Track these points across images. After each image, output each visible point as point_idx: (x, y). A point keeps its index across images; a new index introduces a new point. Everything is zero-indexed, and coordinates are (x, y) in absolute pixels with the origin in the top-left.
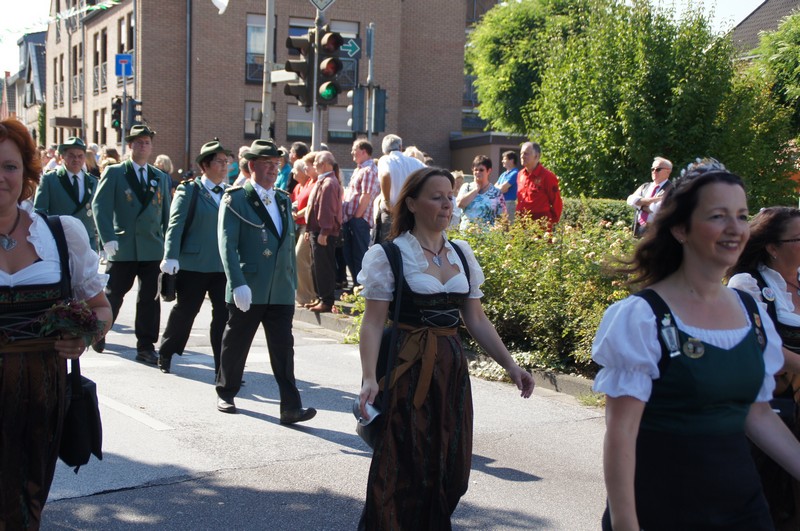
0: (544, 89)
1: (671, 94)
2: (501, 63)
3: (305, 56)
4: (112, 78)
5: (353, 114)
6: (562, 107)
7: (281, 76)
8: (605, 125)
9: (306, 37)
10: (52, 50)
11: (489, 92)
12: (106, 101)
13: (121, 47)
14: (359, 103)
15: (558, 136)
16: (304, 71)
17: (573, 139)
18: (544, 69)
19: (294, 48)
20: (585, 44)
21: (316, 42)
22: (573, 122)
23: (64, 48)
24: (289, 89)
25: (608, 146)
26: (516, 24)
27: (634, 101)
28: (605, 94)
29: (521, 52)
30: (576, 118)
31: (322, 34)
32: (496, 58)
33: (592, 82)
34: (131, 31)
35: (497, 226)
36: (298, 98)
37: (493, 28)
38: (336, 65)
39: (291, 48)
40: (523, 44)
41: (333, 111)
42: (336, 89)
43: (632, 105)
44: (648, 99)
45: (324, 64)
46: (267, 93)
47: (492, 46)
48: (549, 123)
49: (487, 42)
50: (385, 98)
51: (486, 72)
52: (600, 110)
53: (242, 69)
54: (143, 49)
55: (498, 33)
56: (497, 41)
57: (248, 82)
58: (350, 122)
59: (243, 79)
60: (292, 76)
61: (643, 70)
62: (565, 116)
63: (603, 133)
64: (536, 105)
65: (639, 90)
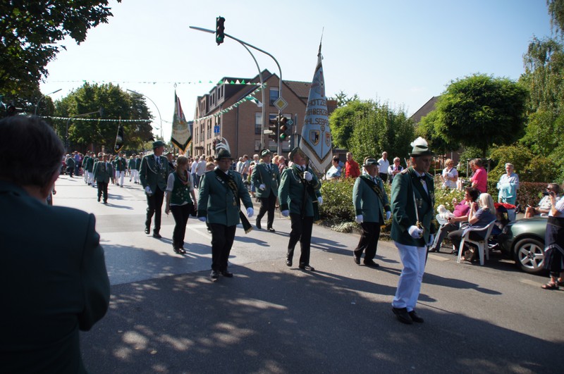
0: (354, 134)
1: (395, 137)
2: (340, 126)
3: (275, 125)
4: (213, 134)
5: (290, 143)
6: (360, 140)
7: (267, 132)
8: (374, 146)
9: (276, 119)
10: (195, 126)
11: (336, 135)
12: (211, 141)
13: (216, 124)
14: (292, 140)
15: (359, 150)
16: (275, 130)
17: (364, 151)
18: (354, 128)
19: (271, 123)
20: (367, 120)
21: (279, 121)
23: (199, 125)
24: (270, 136)
26: (344, 114)
28: (374, 136)
29: (346, 123)
30: (365, 144)
31: (280, 118)
32: (338, 124)
33: (370, 132)
34: (219, 119)
35: (340, 180)
36: (273, 139)
38: (285, 128)
39: (270, 123)
40: (347, 120)
41: (284, 142)
42: (285, 136)
43: (383, 140)
44: (388, 138)
45: (282, 127)
46: (263, 137)
48: (356, 146)
49: (334, 119)
51: (335, 129)
52: (373, 141)
53: (254, 129)
54: (223, 124)
55: (338, 116)
56: (338, 119)
57: (256, 134)
58: (289, 146)
59: (255, 132)
60: (271, 131)
61: (386, 129)
62: (361, 143)
64: (351, 140)
65: (385, 135)
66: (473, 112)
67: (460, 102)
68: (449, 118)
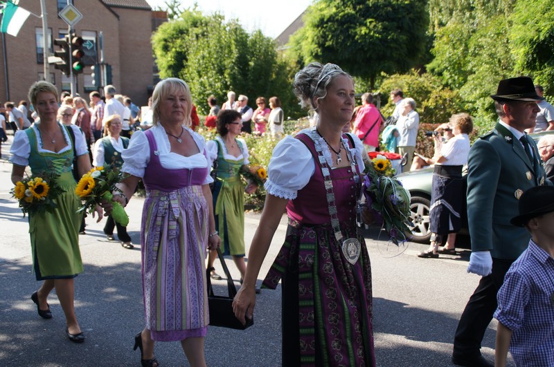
0: (189, 63)
1: (249, 65)
2: (169, 51)
3: (65, 49)
5: (95, 78)
6: (199, 72)
7: (53, 59)
8: (219, 80)
9: (64, 39)
11: (164, 65)
14: (98, 72)
15: (198, 86)
16: (65, 56)
17: (205, 87)
18: (188, 54)
20: (207, 41)
21: (70, 42)
22: (204, 79)
24: (57, 66)
25: (221, 90)
26: (174, 32)
27: (232, 69)
28: (218, 66)
29: (178, 46)
30: (205, 77)
31: (72, 38)
32: (166, 49)
33: (212, 59)
36: (62, 71)
37: (163, 34)
38: (81, 54)
40: (179, 41)
41: (86, 77)
43: (231, 71)
44: (238, 67)
45: (75, 53)
46: (47, 68)
47: (163, 43)
48: (192, 80)
49: (160, 41)
50: (111, 69)
51: (162, 56)
52: (217, 73)
53: (35, 56)
55: (166, 36)
56: (165, 40)
57: (38, 63)
58: (94, 82)
59: (36, 61)
60: (58, 60)
61: (235, 54)
62: (200, 76)
63: (218, 85)
64: (186, 71)
65: (234, 63)
66: (355, 28)
67: (336, 14)
68: (322, 37)
